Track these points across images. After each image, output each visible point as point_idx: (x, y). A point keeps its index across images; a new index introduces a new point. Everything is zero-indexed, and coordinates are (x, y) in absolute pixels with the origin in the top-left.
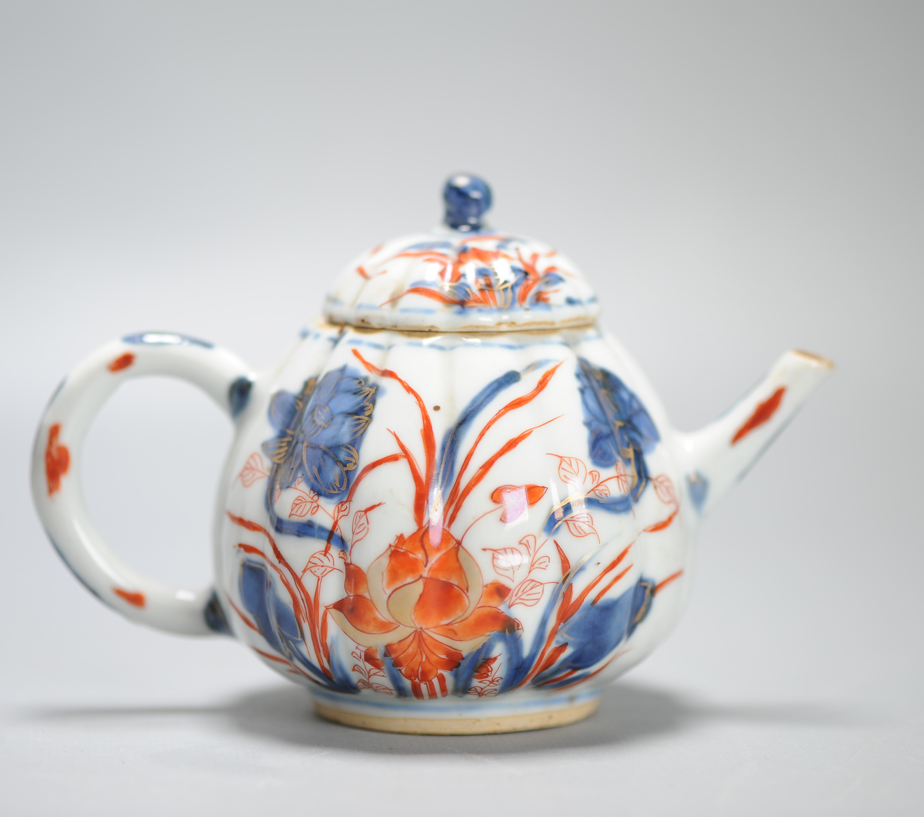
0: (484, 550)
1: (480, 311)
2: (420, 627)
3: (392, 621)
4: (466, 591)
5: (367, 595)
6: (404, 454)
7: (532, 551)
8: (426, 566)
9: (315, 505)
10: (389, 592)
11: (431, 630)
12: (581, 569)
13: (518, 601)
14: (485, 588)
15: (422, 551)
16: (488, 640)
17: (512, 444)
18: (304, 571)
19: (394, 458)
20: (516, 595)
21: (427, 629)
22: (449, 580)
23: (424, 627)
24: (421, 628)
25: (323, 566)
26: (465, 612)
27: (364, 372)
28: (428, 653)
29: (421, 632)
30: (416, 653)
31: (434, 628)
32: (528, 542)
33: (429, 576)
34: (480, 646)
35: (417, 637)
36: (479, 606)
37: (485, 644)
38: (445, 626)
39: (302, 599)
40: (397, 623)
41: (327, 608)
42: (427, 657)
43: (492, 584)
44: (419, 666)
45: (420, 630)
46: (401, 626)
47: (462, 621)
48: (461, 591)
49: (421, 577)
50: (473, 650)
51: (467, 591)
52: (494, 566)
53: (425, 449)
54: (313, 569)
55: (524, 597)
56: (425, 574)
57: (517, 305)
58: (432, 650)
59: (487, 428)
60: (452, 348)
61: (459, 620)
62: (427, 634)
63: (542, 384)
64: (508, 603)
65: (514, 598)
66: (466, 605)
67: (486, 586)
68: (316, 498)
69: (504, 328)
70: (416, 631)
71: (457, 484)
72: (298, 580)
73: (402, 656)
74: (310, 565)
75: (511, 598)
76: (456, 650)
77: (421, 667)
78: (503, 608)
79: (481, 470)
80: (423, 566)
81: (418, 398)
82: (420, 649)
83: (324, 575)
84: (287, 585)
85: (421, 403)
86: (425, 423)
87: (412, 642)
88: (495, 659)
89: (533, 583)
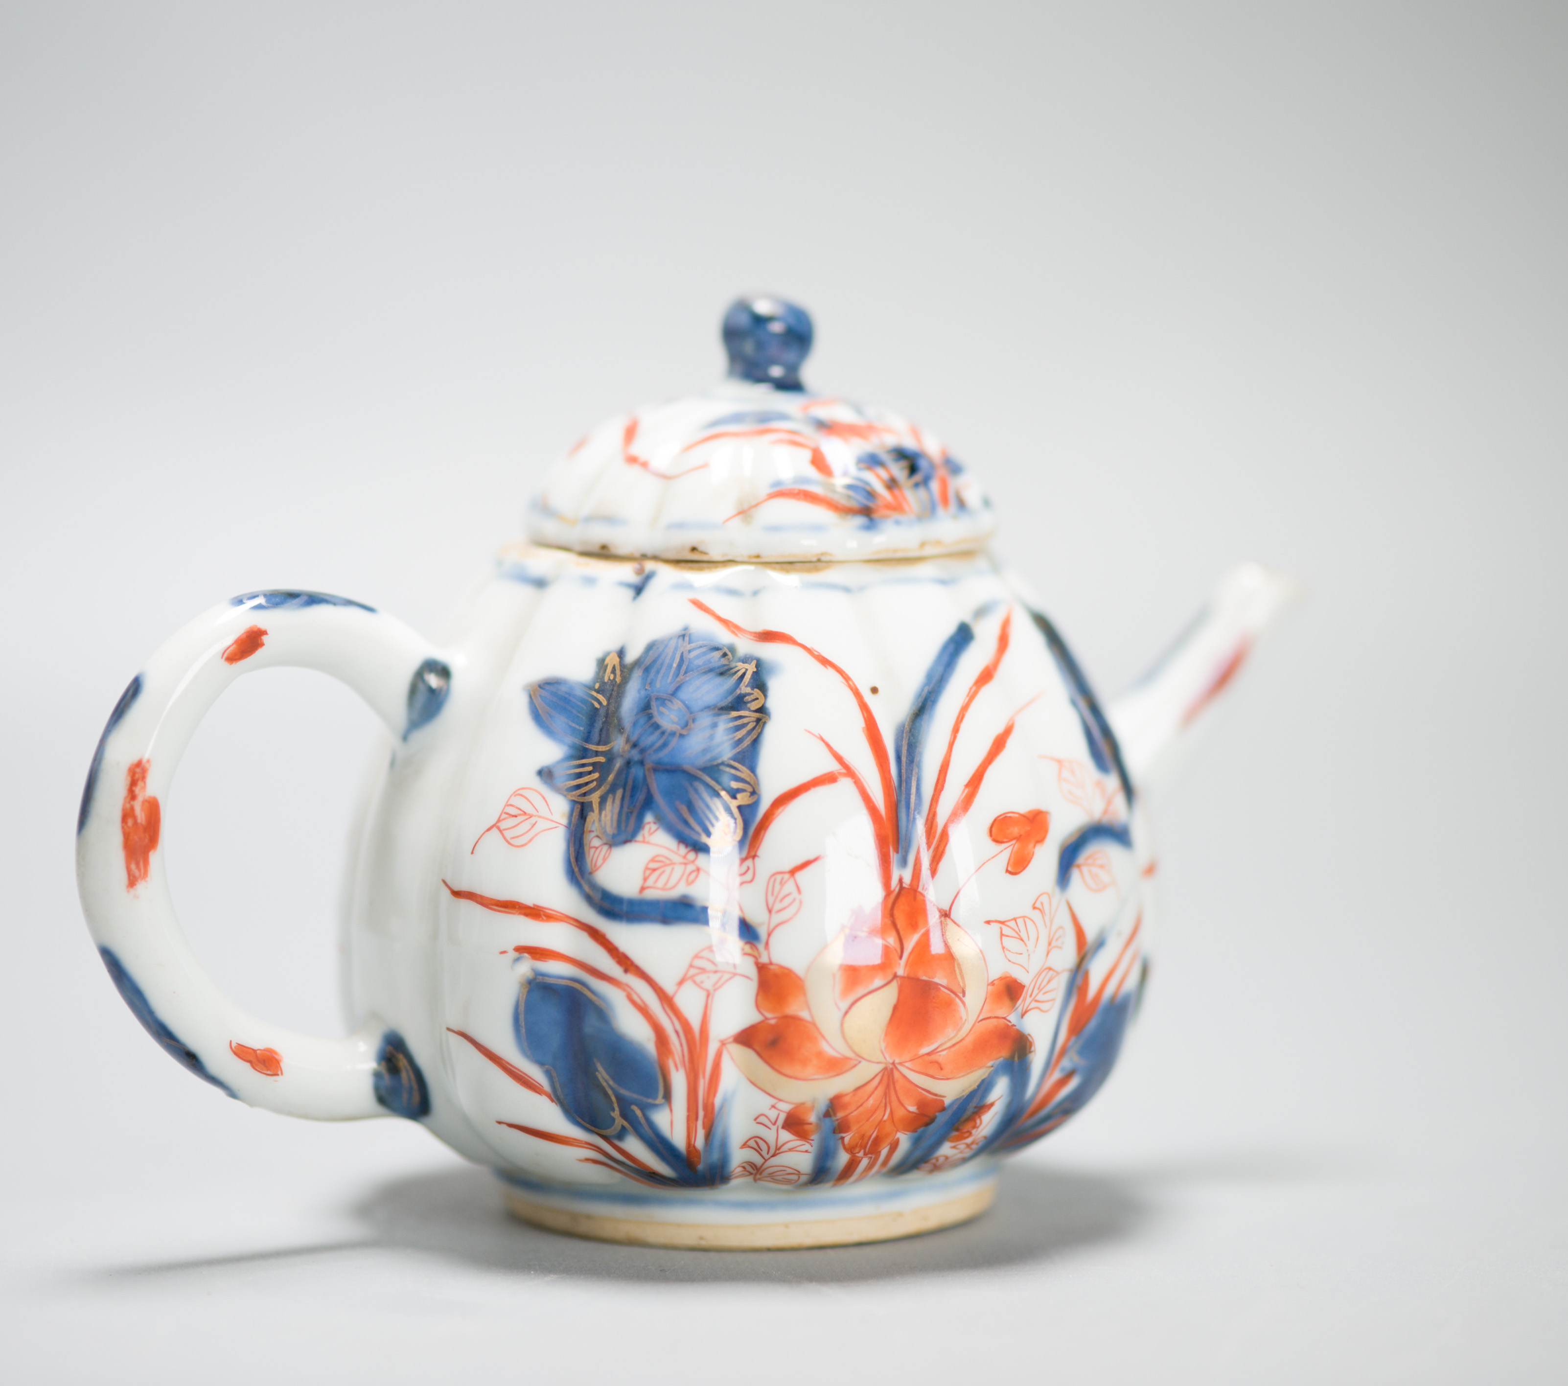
0: (988, 922)
1: (898, 523)
2: (891, 1061)
3: (849, 1054)
4: (961, 995)
5: (804, 1014)
6: (844, 771)
7: (1047, 918)
8: (901, 957)
9: (691, 867)
10: (844, 1005)
11: (907, 1064)
12: (1100, 943)
13: (1034, 1004)
14: (990, 987)
15: (894, 933)
16: (989, 1074)
17: (999, 744)
18: (681, 983)
19: (829, 779)
20: (1031, 996)
21: (901, 1064)
22: (933, 978)
23: (897, 1061)
24: (893, 1063)
25: (716, 972)
26: (959, 1030)
27: (725, 637)
28: (895, 1103)
29: (892, 1070)
30: (878, 1107)
31: (910, 1061)
32: (1042, 904)
33: (906, 975)
34: (975, 1086)
35: (885, 1078)
36: (981, 1017)
37: (983, 1081)
38: (925, 1056)
39: (677, 1032)
40: (857, 1058)
41: (723, 1043)
42: (891, 1113)
43: (1001, 979)
44: (876, 1129)
45: (891, 1066)
46: (864, 1063)
47: (954, 1045)
48: (953, 996)
49: (895, 976)
50: (964, 1094)
51: (964, 995)
52: (1003, 948)
53: (875, 760)
54: (698, 979)
55: (1040, 997)
56: (901, 972)
57: (940, 511)
58: (902, 1098)
59: (960, 718)
60: (862, 589)
61: (949, 1044)
62: (900, 1073)
63: (1003, 641)
64: (1020, 1010)
65: (1028, 1000)
66: (961, 1018)
67: (992, 983)
68: (692, 856)
69: (928, 551)
70: (885, 1069)
71: (931, 816)
72: (666, 999)
73: (855, 1113)
74: (693, 971)
75: (1025, 1000)
76: (936, 1095)
77: (878, 1130)
78: (1013, 1018)
79: (967, 790)
80: (897, 958)
81: (844, 675)
82: (886, 1099)
83: (717, 987)
84: (643, 1010)
85: (850, 682)
86: (866, 716)
87: (876, 1088)
88: (992, 1105)
89: (1051, 973)
